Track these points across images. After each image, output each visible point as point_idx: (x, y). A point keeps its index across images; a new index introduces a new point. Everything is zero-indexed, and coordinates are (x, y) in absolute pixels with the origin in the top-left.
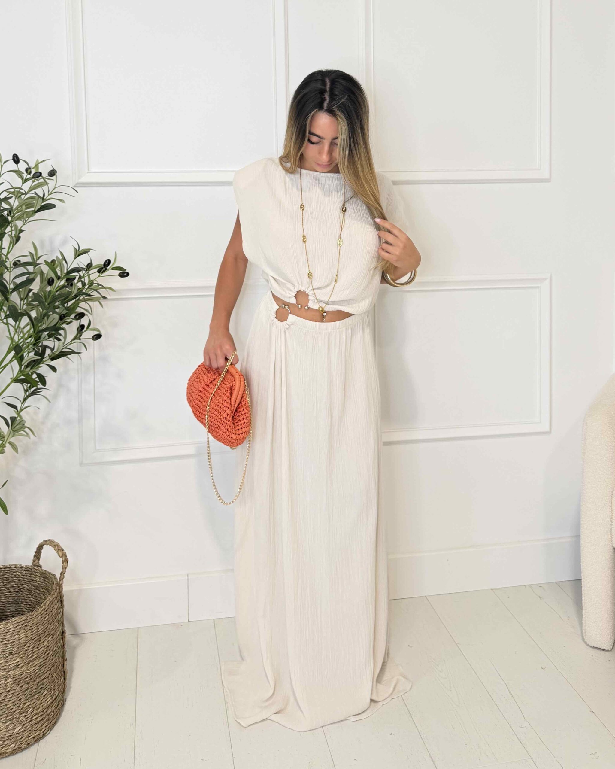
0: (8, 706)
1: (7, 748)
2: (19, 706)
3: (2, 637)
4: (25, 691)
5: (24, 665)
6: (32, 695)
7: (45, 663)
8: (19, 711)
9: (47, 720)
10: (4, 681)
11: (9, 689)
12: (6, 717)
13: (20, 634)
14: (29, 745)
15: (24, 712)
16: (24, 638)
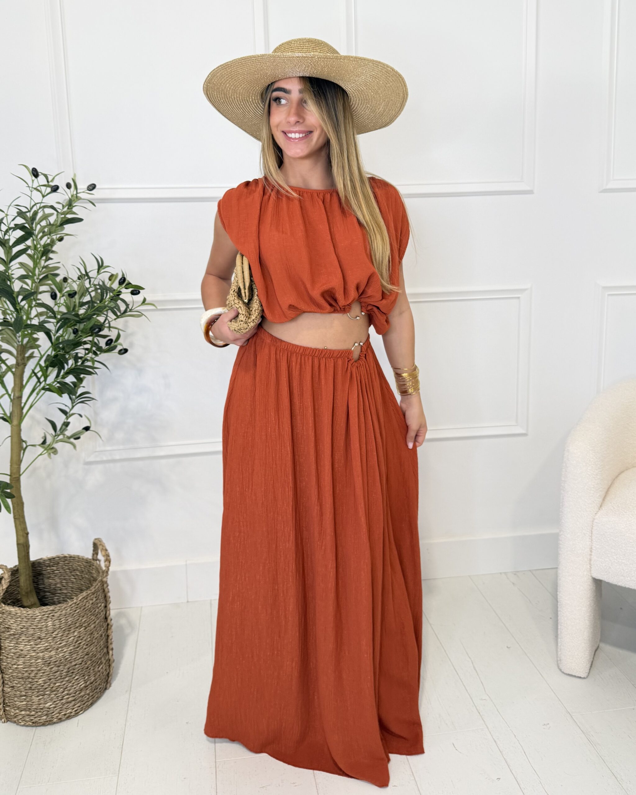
0: (38, 683)
1: (38, 719)
2: (49, 685)
3: (31, 622)
4: (55, 672)
5: (53, 650)
6: (62, 677)
7: (77, 650)
8: (50, 689)
9: (80, 701)
10: (34, 661)
11: (39, 668)
12: (38, 692)
13: (47, 622)
14: (60, 720)
15: (54, 691)
16: (51, 626)
